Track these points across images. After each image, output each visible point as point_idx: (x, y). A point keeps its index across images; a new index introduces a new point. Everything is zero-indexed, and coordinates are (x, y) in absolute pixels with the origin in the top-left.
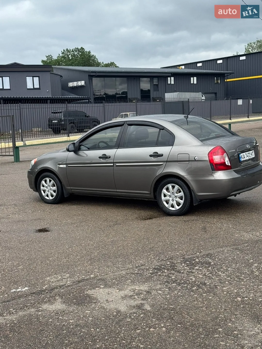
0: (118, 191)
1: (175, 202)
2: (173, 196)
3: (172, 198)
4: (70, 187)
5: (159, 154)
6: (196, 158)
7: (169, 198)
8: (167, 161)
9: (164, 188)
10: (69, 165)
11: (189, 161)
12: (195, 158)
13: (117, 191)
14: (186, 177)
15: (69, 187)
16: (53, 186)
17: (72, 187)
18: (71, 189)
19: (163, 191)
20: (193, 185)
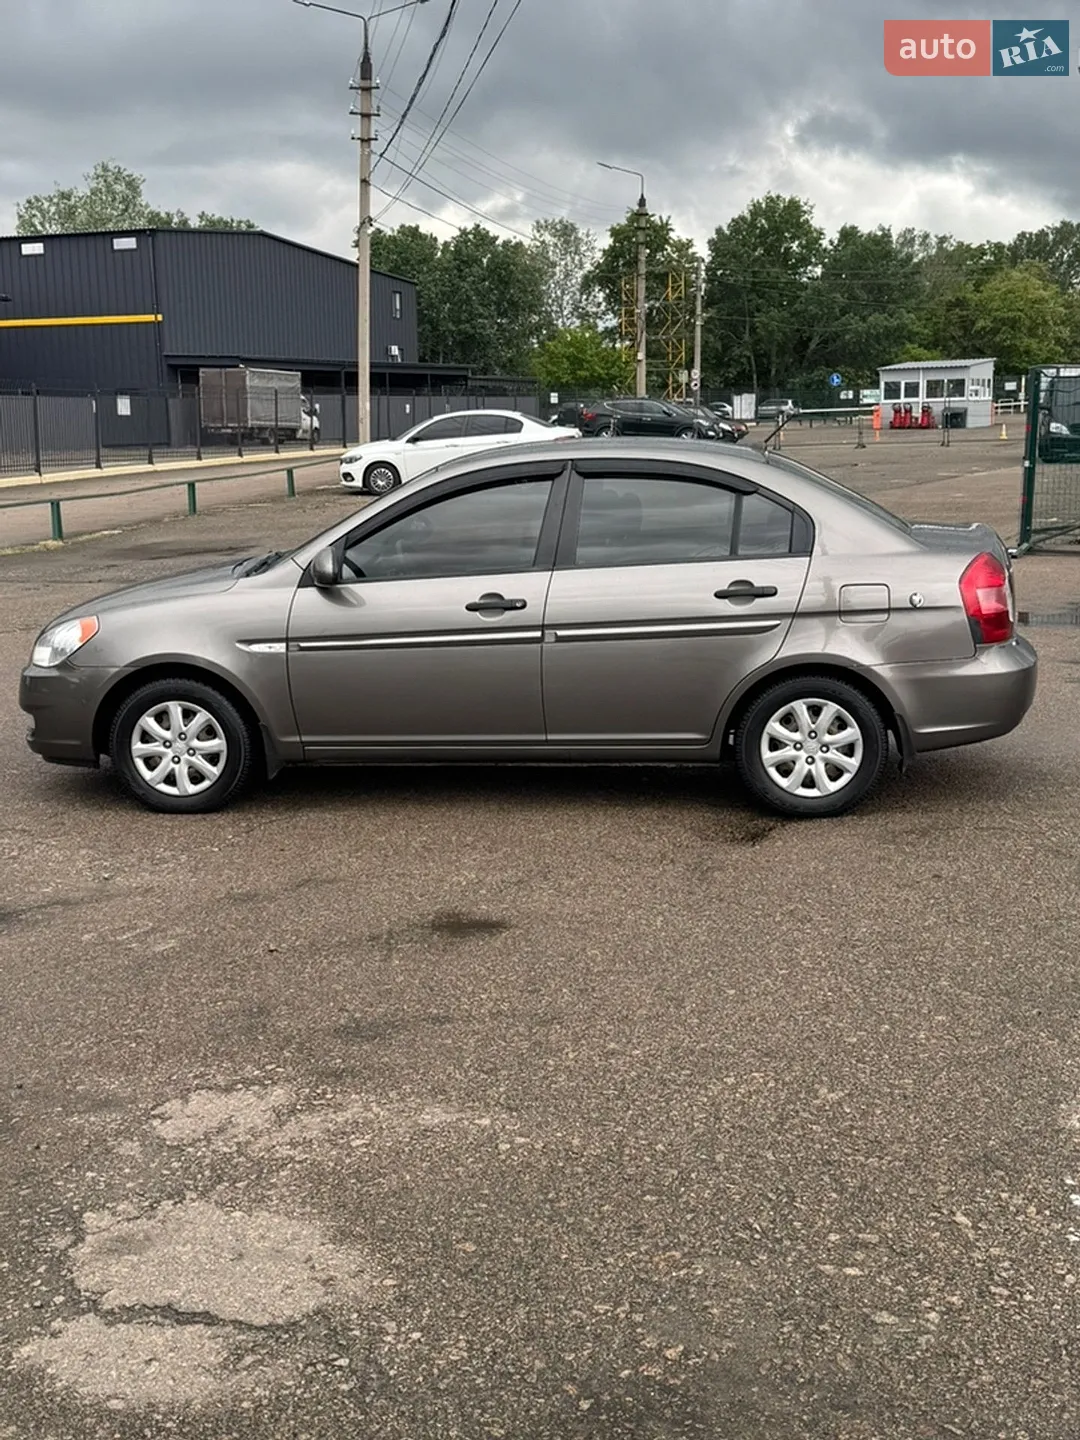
0: (550, 737)
1: (821, 766)
2: (812, 744)
3: (806, 752)
4: (300, 735)
5: (758, 588)
6: (916, 599)
7: (794, 752)
8: (795, 615)
9: (773, 718)
10: (303, 645)
11: (888, 611)
12: (911, 601)
13: (547, 741)
14: (878, 669)
15: (292, 734)
16: (203, 735)
17: (306, 734)
18: (302, 742)
19: (768, 726)
20: (903, 699)
